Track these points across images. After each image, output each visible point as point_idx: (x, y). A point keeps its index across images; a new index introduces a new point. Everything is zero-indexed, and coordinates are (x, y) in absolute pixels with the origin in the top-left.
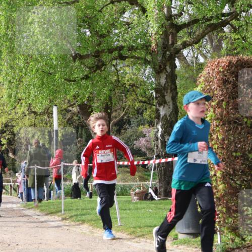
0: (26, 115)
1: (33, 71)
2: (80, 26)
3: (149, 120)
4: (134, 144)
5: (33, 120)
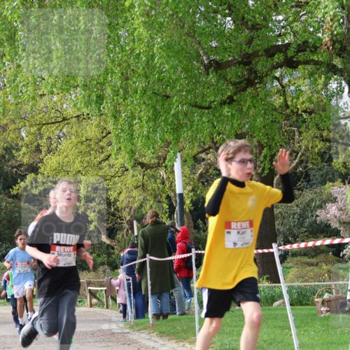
0: (127, 170)
1: (137, 92)
2: (216, 12)
3: (343, 171)
4: (317, 216)
5: (141, 177)
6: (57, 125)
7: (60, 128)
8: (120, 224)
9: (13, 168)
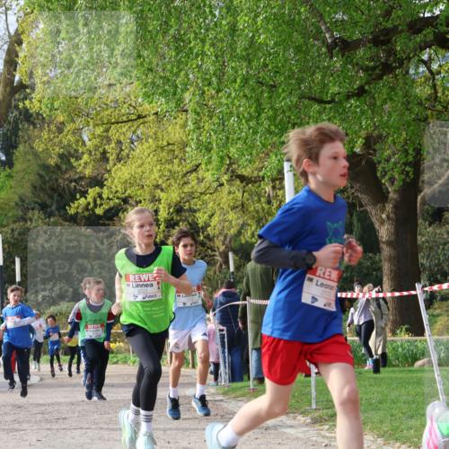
0: (222, 185)
1: (235, 82)
5: (240, 195)
6: (130, 124)
7: (133, 129)
8: (211, 256)
9: (71, 182)
